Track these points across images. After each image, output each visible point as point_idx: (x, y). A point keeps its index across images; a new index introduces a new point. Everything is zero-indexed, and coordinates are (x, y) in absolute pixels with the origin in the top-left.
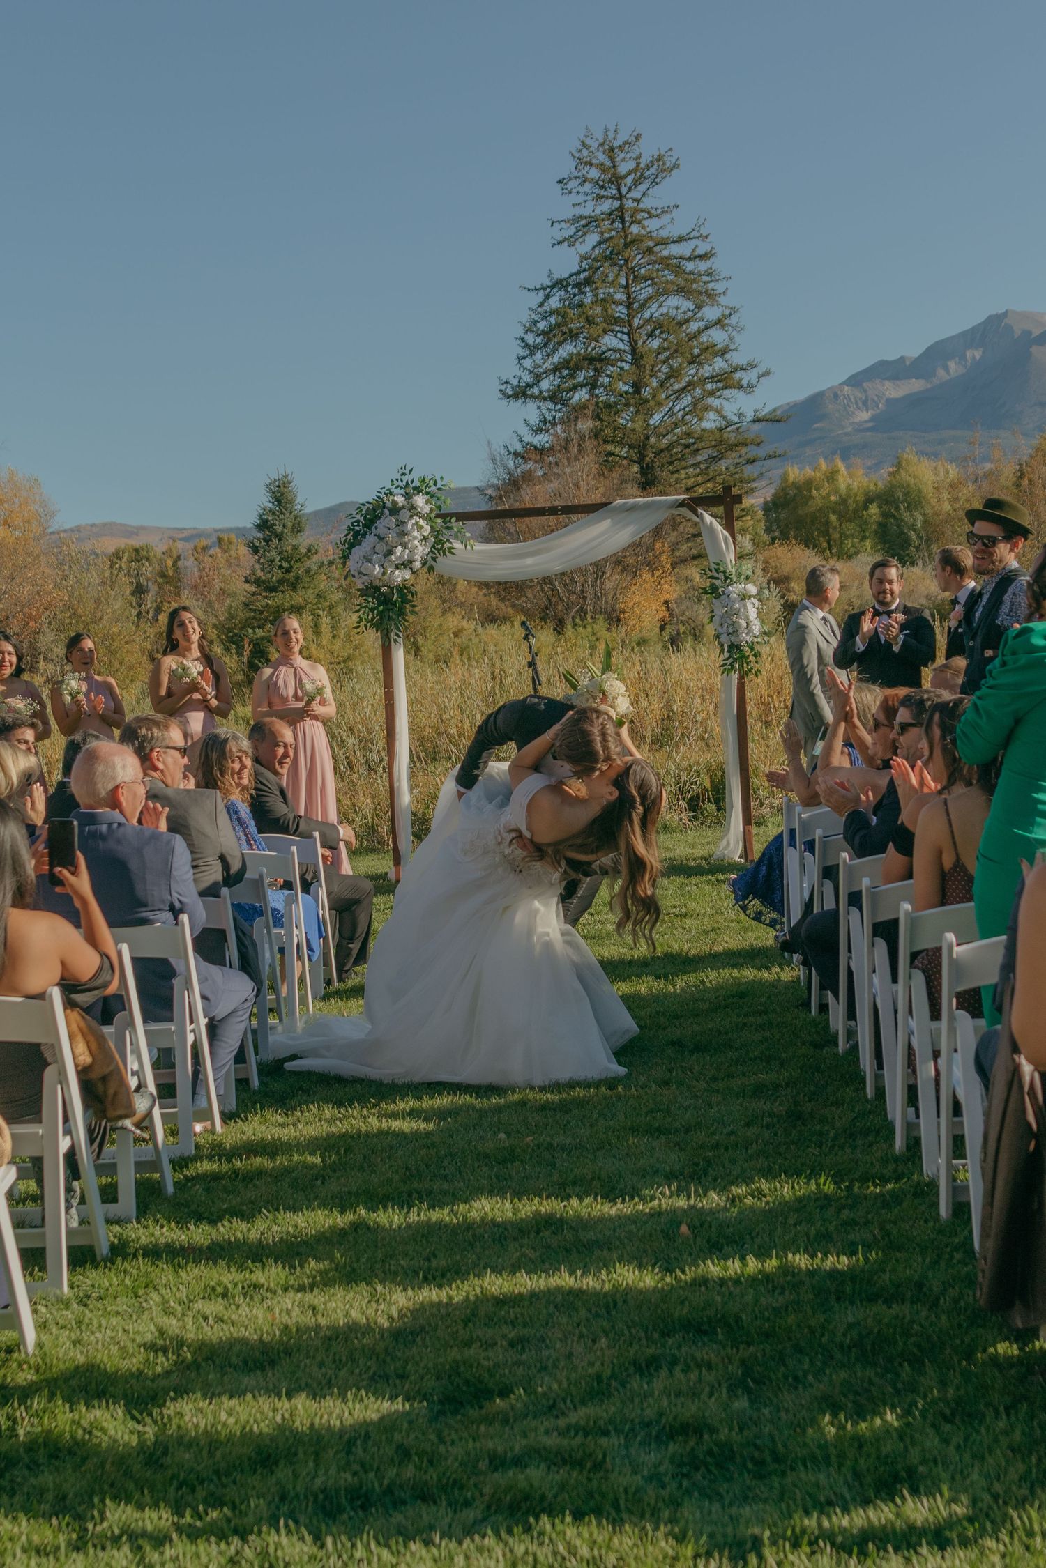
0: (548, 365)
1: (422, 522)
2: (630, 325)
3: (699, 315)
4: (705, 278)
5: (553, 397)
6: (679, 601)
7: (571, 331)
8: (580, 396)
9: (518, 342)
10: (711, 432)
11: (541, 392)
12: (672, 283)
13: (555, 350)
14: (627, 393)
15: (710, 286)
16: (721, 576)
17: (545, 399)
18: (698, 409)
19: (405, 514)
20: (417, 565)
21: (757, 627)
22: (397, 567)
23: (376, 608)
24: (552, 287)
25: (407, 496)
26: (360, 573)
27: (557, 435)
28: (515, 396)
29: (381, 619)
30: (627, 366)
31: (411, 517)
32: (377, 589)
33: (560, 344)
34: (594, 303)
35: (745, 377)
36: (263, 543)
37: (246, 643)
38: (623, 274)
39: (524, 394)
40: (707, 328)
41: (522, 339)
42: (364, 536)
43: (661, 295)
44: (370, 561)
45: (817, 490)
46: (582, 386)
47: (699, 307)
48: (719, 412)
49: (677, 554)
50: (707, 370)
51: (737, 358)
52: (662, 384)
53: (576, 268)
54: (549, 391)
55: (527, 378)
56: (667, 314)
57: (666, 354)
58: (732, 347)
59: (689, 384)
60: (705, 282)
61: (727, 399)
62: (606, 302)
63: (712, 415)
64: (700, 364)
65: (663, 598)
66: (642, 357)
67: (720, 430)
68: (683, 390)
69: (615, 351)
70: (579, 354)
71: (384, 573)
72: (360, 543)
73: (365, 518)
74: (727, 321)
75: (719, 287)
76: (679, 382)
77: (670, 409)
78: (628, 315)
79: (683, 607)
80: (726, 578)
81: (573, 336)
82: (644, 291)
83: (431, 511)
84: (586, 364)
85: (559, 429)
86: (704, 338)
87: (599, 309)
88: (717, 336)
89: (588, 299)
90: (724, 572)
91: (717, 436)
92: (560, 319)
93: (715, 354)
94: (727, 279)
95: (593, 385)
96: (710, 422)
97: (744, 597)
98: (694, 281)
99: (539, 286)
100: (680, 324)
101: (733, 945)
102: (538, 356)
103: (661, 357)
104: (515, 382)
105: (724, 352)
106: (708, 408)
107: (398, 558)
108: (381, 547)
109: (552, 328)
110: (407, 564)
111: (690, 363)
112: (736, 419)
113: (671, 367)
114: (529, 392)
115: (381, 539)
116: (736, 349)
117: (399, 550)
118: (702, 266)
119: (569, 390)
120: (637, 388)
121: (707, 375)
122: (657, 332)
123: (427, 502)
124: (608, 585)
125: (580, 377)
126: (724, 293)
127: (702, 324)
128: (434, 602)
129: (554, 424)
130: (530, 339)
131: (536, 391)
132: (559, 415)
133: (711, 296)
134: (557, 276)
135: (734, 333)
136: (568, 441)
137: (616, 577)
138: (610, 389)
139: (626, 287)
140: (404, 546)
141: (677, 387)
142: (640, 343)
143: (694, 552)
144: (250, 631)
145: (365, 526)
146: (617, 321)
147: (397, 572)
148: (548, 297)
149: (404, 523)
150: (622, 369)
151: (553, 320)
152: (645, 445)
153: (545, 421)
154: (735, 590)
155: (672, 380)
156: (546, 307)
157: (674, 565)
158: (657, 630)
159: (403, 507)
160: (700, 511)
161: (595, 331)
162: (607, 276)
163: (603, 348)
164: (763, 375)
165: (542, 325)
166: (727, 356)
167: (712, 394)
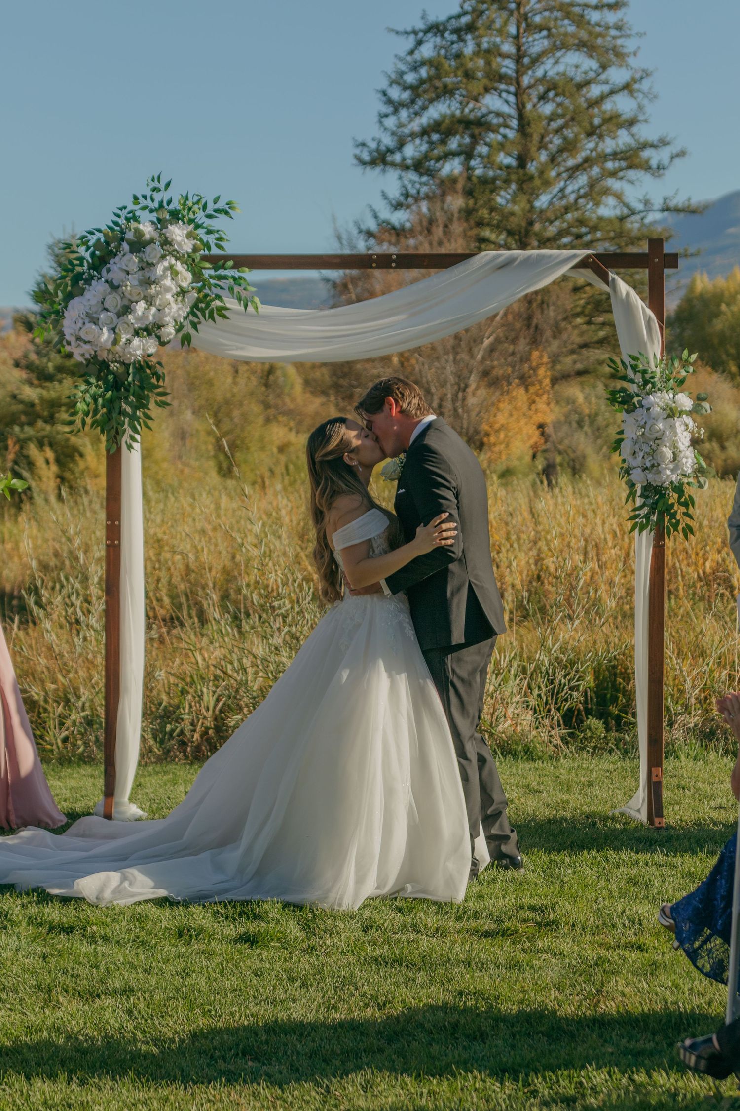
0: (415, 126)
1: (179, 266)
2: (518, 84)
3: (603, 77)
4: (613, 32)
5: (419, 166)
6: (557, 425)
7: (445, 86)
8: (452, 167)
9: (380, 95)
10: (609, 221)
11: (404, 159)
12: (573, 35)
13: (424, 108)
14: (508, 167)
15: (619, 42)
16: (638, 378)
17: (407, 168)
18: (595, 192)
19: (153, 252)
20: (170, 331)
21: (689, 459)
22: (137, 333)
23: (102, 396)
24: (426, 32)
25: (161, 225)
26: (79, 338)
27: (419, 213)
28: (373, 163)
29: (109, 412)
30: (511, 134)
31: (163, 257)
32: (104, 365)
33: (431, 101)
34: (477, 54)
35: (654, 156)
36: (39, 318)
37: (10, 443)
38: (513, 20)
39: (384, 162)
40: (612, 92)
41: (384, 93)
42: (88, 281)
43: (558, 49)
44: (95, 321)
45: (728, 305)
46: (454, 154)
47: (604, 67)
48: (619, 196)
49: (558, 367)
50: (609, 145)
51: (644, 132)
52: (553, 159)
53: (456, 10)
54: (413, 158)
55: (388, 141)
56: (564, 74)
57: (560, 122)
58: (641, 118)
59: (586, 160)
60: (614, 38)
61: (631, 182)
62: (492, 52)
63: (611, 201)
64: (601, 137)
65: (539, 418)
66: (529, 124)
67: (622, 219)
68: (577, 168)
69: (498, 114)
70: (453, 115)
71: (115, 342)
72: (82, 293)
73: (93, 255)
74: (636, 86)
75: (629, 45)
76: (574, 157)
77: (562, 190)
78: (517, 72)
79: (561, 434)
80: (646, 382)
81: (447, 92)
82: (537, 43)
83: (195, 249)
84: (461, 128)
85: (424, 207)
86: (607, 106)
87: (481, 62)
88: (623, 105)
89: (469, 48)
90: (644, 372)
91: (617, 225)
92: (433, 71)
93: (620, 126)
94: (640, 35)
95: (468, 154)
96: (608, 209)
97: (671, 413)
98: (600, 35)
99: (409, 29)
100: (580, 86)
101: (637, 1005)
102: (404, 113)
103: (554, 125)
104: (373, 145)
105: (631, 123)
106: (606, 191)
107: (138, 319)
108: (115, 301)
109: (422, 82)
110: (151, 330)
111: (589, 134)
112: (640, 207)
113: (565, 139)
114: (389, 158)
115: (114, 287)
116: (646, 121)
117: (141, 307)
118: (611, 17)
119: (438, 159)
120: (522, 161)
121: (608, 150)
122: (551, 94)
123: (189, 236)
124: (472, 401)
125: (453, 144)
126: (635, 54)
127: (606, 89)
128: (255, 408)
129: (417, 200)
130: (395, 93)
131: (397, 157)
132: (424, 189)
133: (620, 55)
134: (432, 18)
135: (645, 102)
136: (431, 222)
137: (482, 392)
138: (488, 162)
139: (517, 37)
140: (150, 301)
141: (571, 163)
142: (529, 106)
143: (579, 366)
144: (17, 429)
145: (92, 267)
146: (502, 78)
147: (136, 341)
148: (420, 43)
149: (151, 265)
150: (505, 136)
151: (424, 72)
152: (527, 232)
153: (407, 195)
154: (658, 400)
155: (565, 155)
156: (417, 56)
157: (554, 381)
158: (528, 458)
159: (152, 241)
160: (611, 275)
161: (476, 87)
162: (493, 22)
163: (484, 110)
164: (678, 155)
165: (410, 78)
166: (635, 129)
167: (613, 174)
